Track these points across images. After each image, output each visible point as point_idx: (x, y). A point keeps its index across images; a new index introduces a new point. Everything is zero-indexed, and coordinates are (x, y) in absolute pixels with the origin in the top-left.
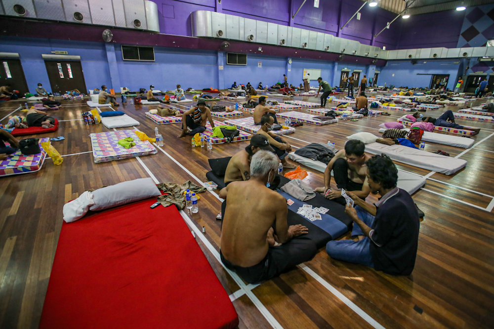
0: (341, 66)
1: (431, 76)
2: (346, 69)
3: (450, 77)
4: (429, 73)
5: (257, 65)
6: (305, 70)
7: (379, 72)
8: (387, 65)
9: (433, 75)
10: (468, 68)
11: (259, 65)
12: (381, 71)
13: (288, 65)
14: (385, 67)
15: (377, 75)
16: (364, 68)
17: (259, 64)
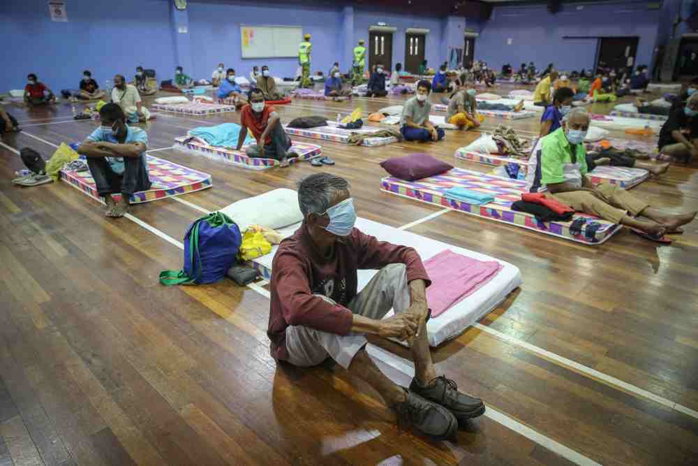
0: (367, 17)
1: (596, 41)
2: (382, 26)
3: (641, 42)
4: (591, 35)
5: (48, 15)
6: (243, 29)
7: (477, 34)
8: (493, 17)
9: (599, 38)
10: (680, 20)
11: (53, 14)
12: (480, 32)
13: (176, 13)
14: (489, 22)
15: (471, 41)
16: (435, 24)
17: (52, 8)
